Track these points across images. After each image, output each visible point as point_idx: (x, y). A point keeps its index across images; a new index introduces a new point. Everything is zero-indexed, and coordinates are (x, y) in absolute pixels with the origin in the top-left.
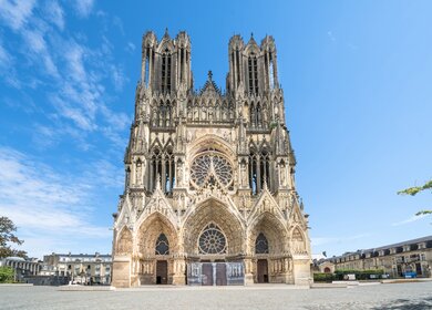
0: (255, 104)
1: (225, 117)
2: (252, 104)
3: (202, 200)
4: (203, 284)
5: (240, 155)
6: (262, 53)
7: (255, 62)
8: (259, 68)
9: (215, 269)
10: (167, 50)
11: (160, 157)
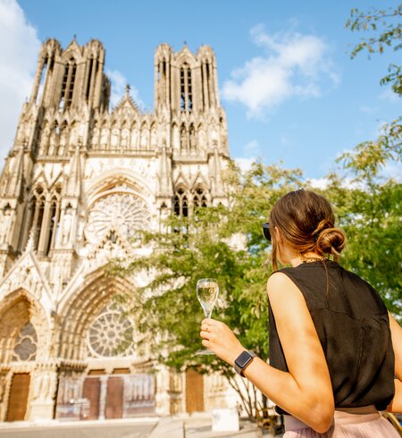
0: (187, 126)
1: (144, 142)
2: (183, 125)
3: (94, 268)
4: (81, 418)
5: (160, 197)
6: (198, 64)
7: (189, 74)
8: (193, 81)
9: (104, 387)
10: (72, 59)
11: (43, 198)
